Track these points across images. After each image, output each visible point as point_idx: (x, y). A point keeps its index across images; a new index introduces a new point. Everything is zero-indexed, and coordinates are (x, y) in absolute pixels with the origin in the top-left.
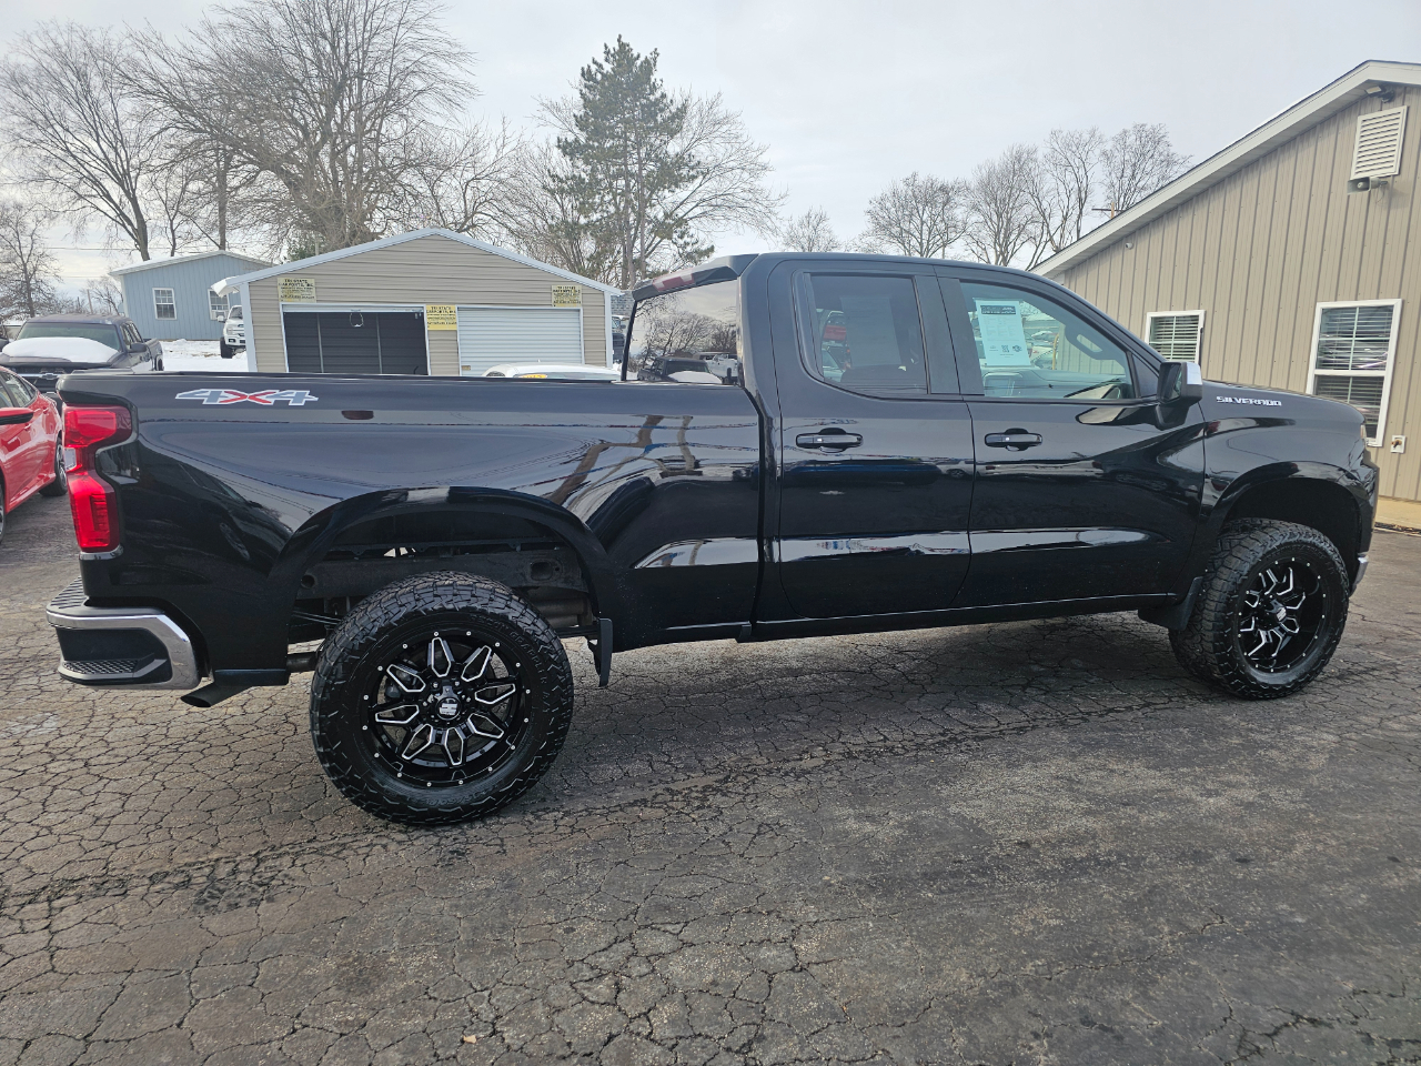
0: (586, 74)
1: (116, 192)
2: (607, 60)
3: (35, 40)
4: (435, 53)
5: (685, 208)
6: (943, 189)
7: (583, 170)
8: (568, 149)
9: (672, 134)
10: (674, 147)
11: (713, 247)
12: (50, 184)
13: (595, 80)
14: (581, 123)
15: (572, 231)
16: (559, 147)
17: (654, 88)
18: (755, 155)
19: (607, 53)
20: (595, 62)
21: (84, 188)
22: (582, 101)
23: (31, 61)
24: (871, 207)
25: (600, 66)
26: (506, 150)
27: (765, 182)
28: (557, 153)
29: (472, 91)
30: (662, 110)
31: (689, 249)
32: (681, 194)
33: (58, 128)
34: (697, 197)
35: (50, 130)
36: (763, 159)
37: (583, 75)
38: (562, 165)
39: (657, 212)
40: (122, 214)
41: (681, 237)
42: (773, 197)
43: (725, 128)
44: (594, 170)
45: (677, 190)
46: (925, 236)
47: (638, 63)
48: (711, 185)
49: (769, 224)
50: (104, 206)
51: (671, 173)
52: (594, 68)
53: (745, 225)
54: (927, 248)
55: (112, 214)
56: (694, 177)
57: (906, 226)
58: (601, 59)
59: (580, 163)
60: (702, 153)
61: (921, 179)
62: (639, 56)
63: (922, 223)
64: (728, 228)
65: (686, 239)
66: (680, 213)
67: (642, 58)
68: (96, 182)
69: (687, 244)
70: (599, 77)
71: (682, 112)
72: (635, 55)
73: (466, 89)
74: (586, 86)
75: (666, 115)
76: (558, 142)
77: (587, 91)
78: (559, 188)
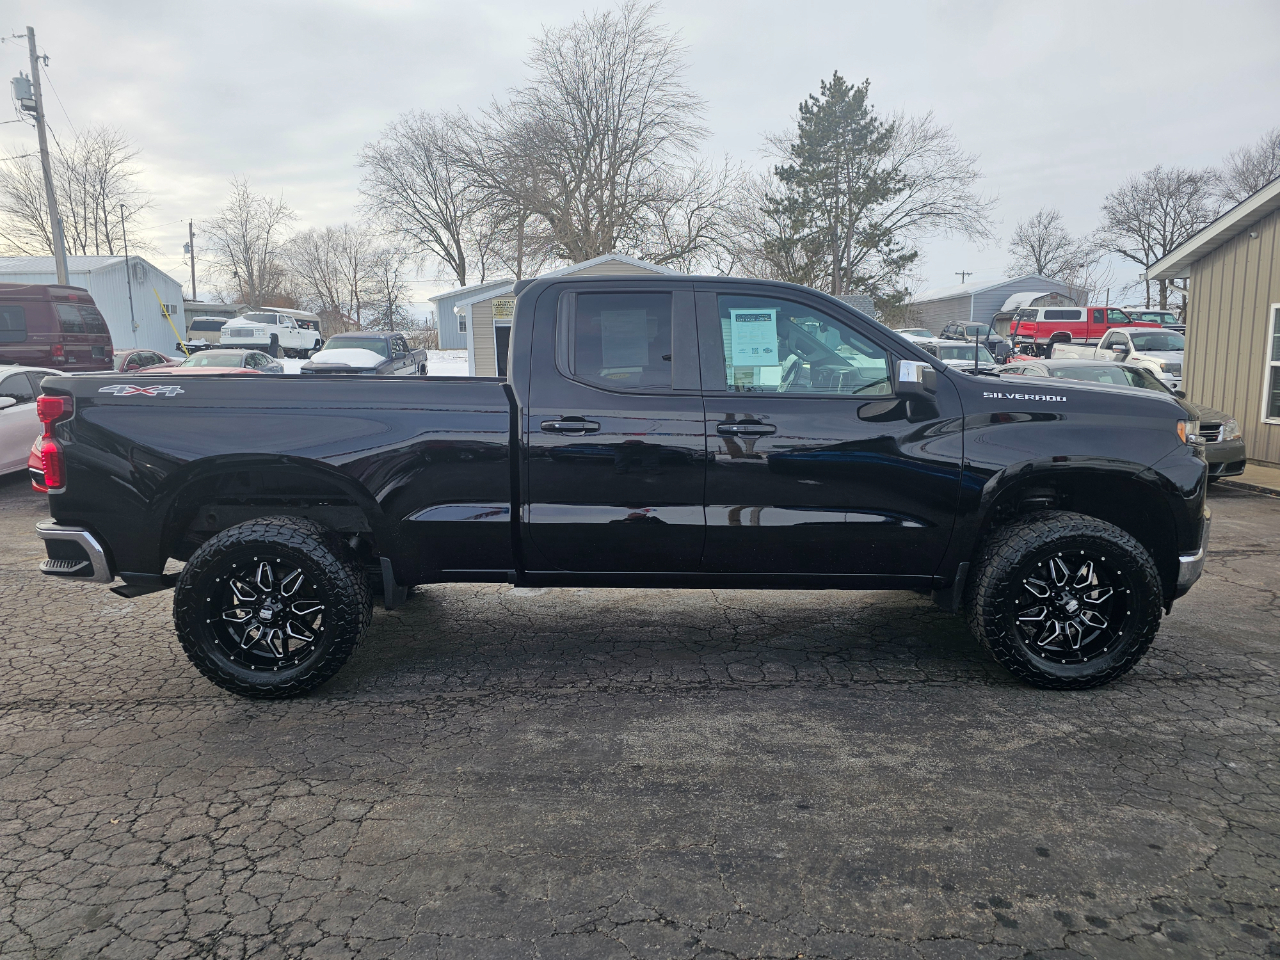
0: (804, 109)
1: (445, 236)
2: (823, 94)
3: (399, 128)
4: (677, 107)
5: (894, 219)
6: (1191, 180)
7: (798, 193)
8: (785, 175)
9: (880, 152)
10: (885, 164)
11: (915, 254)
12: (401, 235)
13: (811, 113)
14: (797, 151)
15: (786, 245)
16: (776, 174)
17: (865, 113)
18: (966, 163)
19: (824, 87)
20: (812, 97)
21: (425, 235)
22: (799, 132)
23: (395, 143)
24: (1107, 203)
25: (817, 100)
26: (728, 180)
27: (974, 188)
28: (776, 179)
29: (705, 133)
30: (872, 132)
31: (895, 256)
32: (888, 206)
33: (409, 191)
34: (907, 207)
35: (404, 194)
36: (974, 167)
37: (801, 109)
38: (780, 190)
39: (863, 224)
40: (448, 253)
41: (887, 245)
42: (982, 203)
43: (935, 142)
44: (805, 192)
45: (886, 203)
46: (1169, 228)
47: (852, 93)
48: (921, 196)
49: (979, 227)
50: (437, 248)
51: (879, 189)
52: (810, 102)
53: (954, 230)
54: (1172, 239)
55: (443, 253)
56: (900, 190)
57: (1146, 219)
58: (817, 94)
59: (794, 186)
60: (912, 168)
61: (1165, 171)
62: (853, 86)
63: (1166, 214)
64: (936, 234)
65: (892, 246)
66: (887, 224)
67: (855, 88)
68: (433, 231)
69: (891, 251)
70: (815, 109)
71: (891, 132)
72: (850, 87)
73: (699, 132)
74: (803, 119)
75: (875, 136)
76: (776, 169)
77: (804, 123)
78: (775, 209)
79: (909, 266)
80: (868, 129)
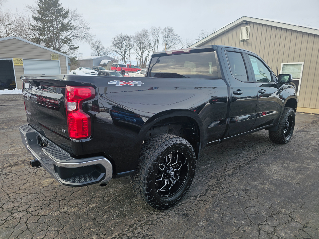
5: (70, 36)
6: (128, 37)
7: (40, 24)
8: (36, 19)
9: (66, 17)
10: (66, 21)
11: (78, 47)
14: (39, 12)
16: (33, 18)
17: (59, 5)
18: (87, 25)
22: (39, 7)
27: (89, 32)
30: (62, 11)
32: (68, 33)
34: (72, 34)
36: (89, 26)
38: (34, 23)
41: (69, 44)
42: (92, 36)
43: (78, 17)
44: (44, 25)
45: (67, 32)
46: (125, 47)
48: (75, 32)
49: (91, 42)
51: (65, 28)
53: (85, 42)
54: (126, 50)
56: (72, 29)
57: (121, 45)
60: (73, 23)
61: (123, 34)
63: (124, 44)
64: (81, 42)
65: (71, 44)
69: (71, 46)
71: (67, 13)
74: (40, 3)
76: (33, 16)
77: (40, 4)
78: (34, 29)
79: (77, 50)
80: (59, 11)
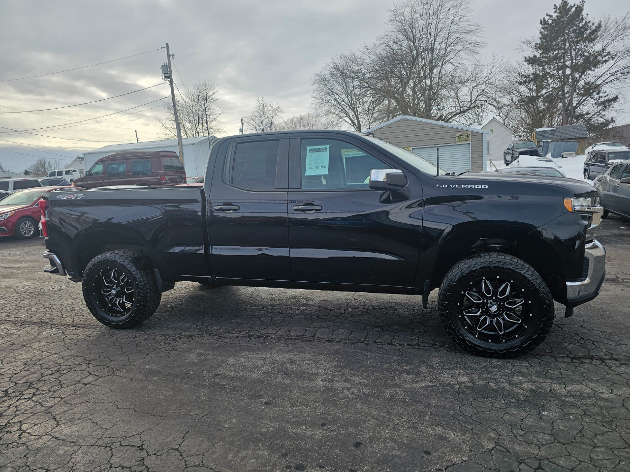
0: (543, 22)
1: (351, 114)
2: (555, 12)
3: (330, 64)
4: (467, 32)
5: (604, 78)
7: (539, 70)
8: (531, 61)
9: (591, 41)
10: (598, 47)
11: (616, 98)
12: (330, 116)
13: (548, 24)
14: (538, 47)
15: (532, 100)
16: (526, 61)
19: (556, 8)
20: (547, 15)
21: (342, 114)
22: (540, 36)
23: (328, 72)
25: (551, 16)
26: (494, 68)
28: (526, 64)
29: (483, 44)
30: (587, 30)
31: (602, 100)
32: (599, 71)
33: (334, 94)
34: (614, 70)
35: (332, 95)
37: (541, 23)
38: (530, 70)
39: (581, 83)
40: (353, 122)
41: (598, 94)
44: (544, 69)
45: (596, 69)
47: (573, 9)
50: (347, 119)
51: (592, 62)
52: (547, 18)
55: (350, 122)
56: (606, 61)
58: (552, 12)
59: (537, 67)
62: (575, 5)
65: (601, 94)
66: (598, 83)
67: (576, 6)
68: (346, 113)
69: (601, 97)
70: (550, 22)
71: (597, 29)
72: (572, 5)
73: (480, 44)
74: (542, 28)
75: (588, 32)
76: (525, 58)
77: (542, 30)
78: (525, 80)
79: (613, 104)
80: (585, 27)
